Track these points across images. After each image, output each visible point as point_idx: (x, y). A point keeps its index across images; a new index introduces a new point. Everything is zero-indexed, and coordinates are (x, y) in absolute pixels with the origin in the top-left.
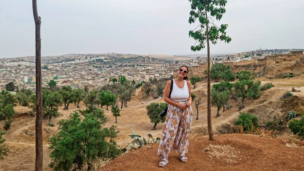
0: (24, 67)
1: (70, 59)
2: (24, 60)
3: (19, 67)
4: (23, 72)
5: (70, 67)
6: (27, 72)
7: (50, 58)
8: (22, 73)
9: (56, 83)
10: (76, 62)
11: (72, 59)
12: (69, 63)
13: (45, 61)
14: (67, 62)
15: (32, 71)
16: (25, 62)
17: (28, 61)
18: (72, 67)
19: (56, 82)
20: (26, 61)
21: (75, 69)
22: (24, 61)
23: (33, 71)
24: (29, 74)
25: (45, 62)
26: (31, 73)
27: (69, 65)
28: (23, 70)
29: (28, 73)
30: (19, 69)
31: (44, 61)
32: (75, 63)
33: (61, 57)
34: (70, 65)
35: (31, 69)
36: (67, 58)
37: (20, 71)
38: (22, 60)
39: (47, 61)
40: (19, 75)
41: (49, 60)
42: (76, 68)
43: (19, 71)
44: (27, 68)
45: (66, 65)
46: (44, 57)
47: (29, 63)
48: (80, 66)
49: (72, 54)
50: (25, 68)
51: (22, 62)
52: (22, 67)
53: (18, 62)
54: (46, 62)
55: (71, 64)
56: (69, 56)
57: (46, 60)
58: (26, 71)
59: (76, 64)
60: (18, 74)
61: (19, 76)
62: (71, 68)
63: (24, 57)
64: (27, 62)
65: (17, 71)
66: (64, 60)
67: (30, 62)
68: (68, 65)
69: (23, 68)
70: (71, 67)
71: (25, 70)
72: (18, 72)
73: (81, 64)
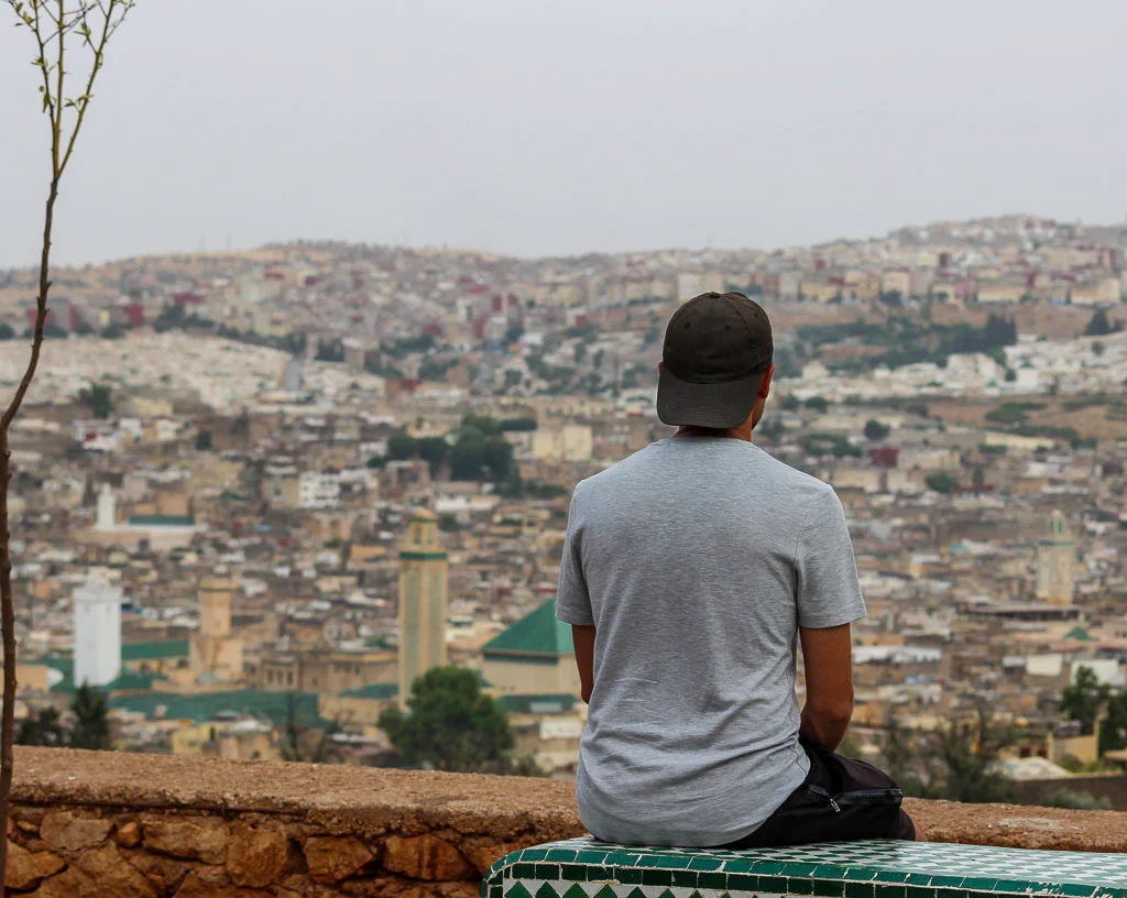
0: (166, 431)
1: (941, 317)
2: (202, 310)
3: (79, 430)
4: (126, 511)
5: (887, 459)
6: (188, 520)
7: (617, 295)
8: (106, 521)
9: (517, 721)
10: (1029, 382)
11: (977, 320)
12: (904, 381)
13: (533, 338)
14: (868, 365)
15: (264, 509)
16: (212, 347)
17: (263, 328)
18: (932, 460)
19: (522, 703)
20: (233, 334)
21: (964, 503)
22: (202, 326)
23: (276, 502)
24: (221, 548)
25: (518, 364)
26: (236, 532)
27: (875, 431)
28: (135, 487)
29: (201, 528)
30: (74, 453)
31: (514, 333)
32: (1001, 389)
33: (794, 265)
34: (894, 421)
35: (257, 470)
36: (893, 298)
37: (90, 498)
38: (175, 318)
39: (550, 344)
40: (66, 556)
41: (585, 330)
42: (980, 487)
43: (78, 487)
44: (203, 443)
45: (828, 423)
46: (533, 269)
47: (273, 359)
48: (1076, 443)
49: (1003, 232)
50: (169, 448)
51: (167, 339)
52: (132, 426)
53: (112, 333)
54: (534, 362)
55: (917, 407)
56: (928, 257)
57: (551, 318)
58: (176, 505)
59: (1011, 414)
60: (58, 543)
61: (53, 569)
62: (897, 481)
63: (214, 265)
64: (252, 338)
65: (50, 486)
66: (833, 334)
67: (293, 345)
68: (861, 421)
69: (141, 450)
70: (906, 459)
71: (172, 475)
72: (63, 518)
73: (1084, 422)
